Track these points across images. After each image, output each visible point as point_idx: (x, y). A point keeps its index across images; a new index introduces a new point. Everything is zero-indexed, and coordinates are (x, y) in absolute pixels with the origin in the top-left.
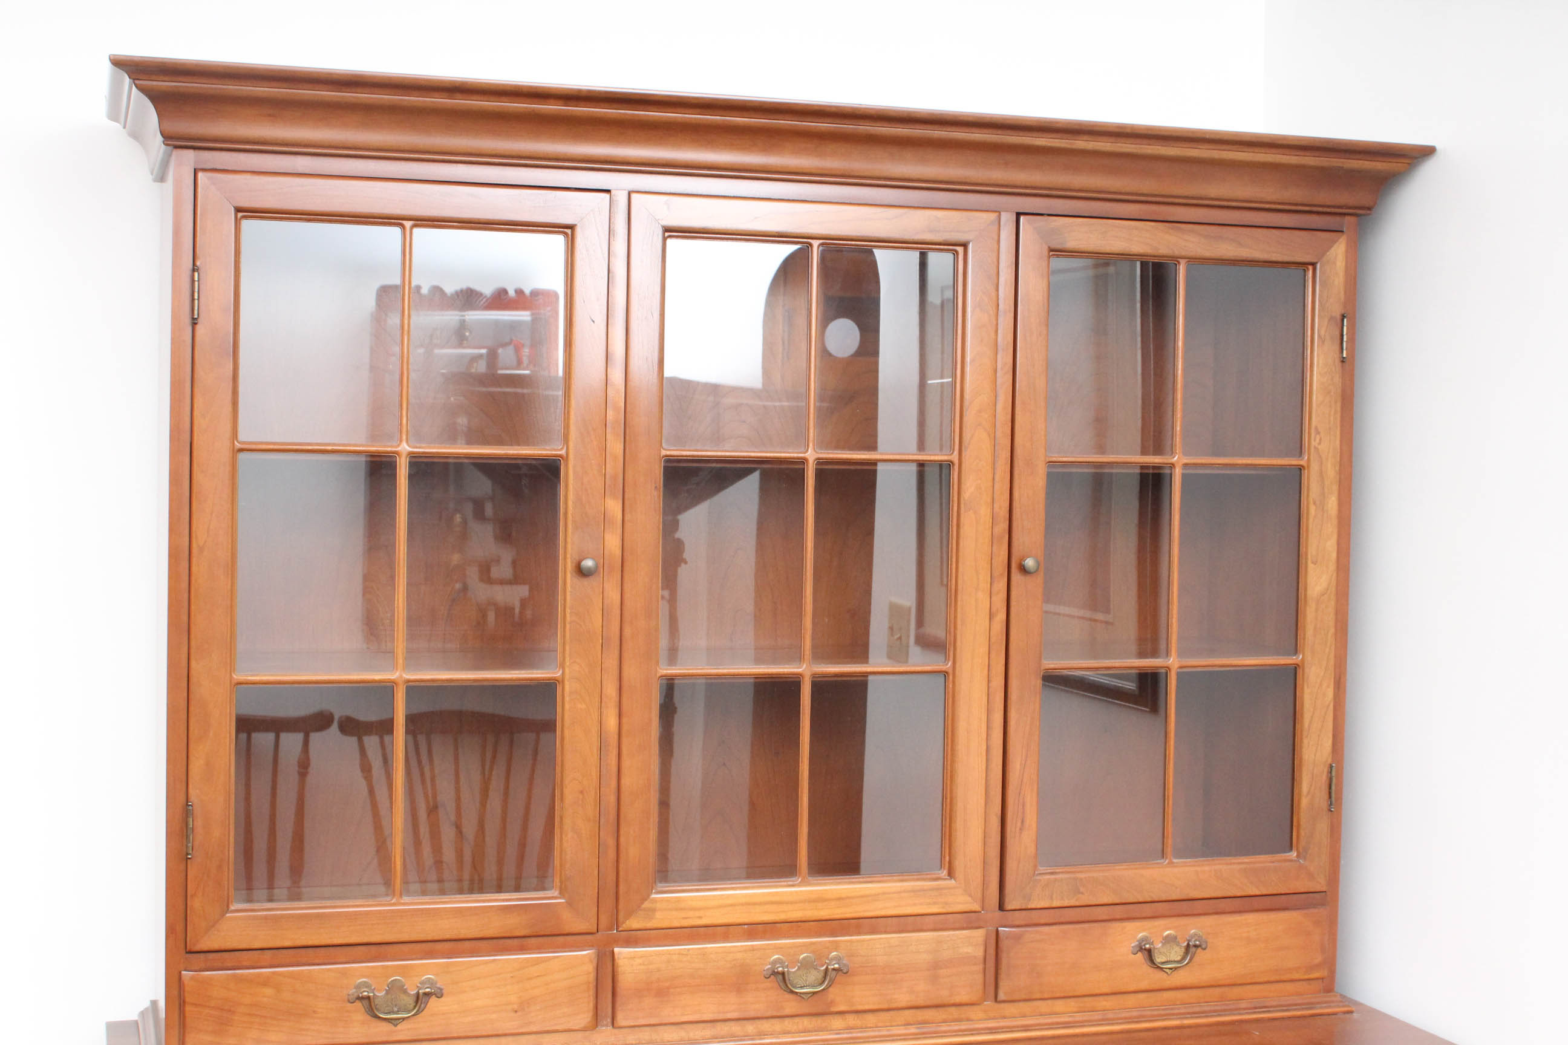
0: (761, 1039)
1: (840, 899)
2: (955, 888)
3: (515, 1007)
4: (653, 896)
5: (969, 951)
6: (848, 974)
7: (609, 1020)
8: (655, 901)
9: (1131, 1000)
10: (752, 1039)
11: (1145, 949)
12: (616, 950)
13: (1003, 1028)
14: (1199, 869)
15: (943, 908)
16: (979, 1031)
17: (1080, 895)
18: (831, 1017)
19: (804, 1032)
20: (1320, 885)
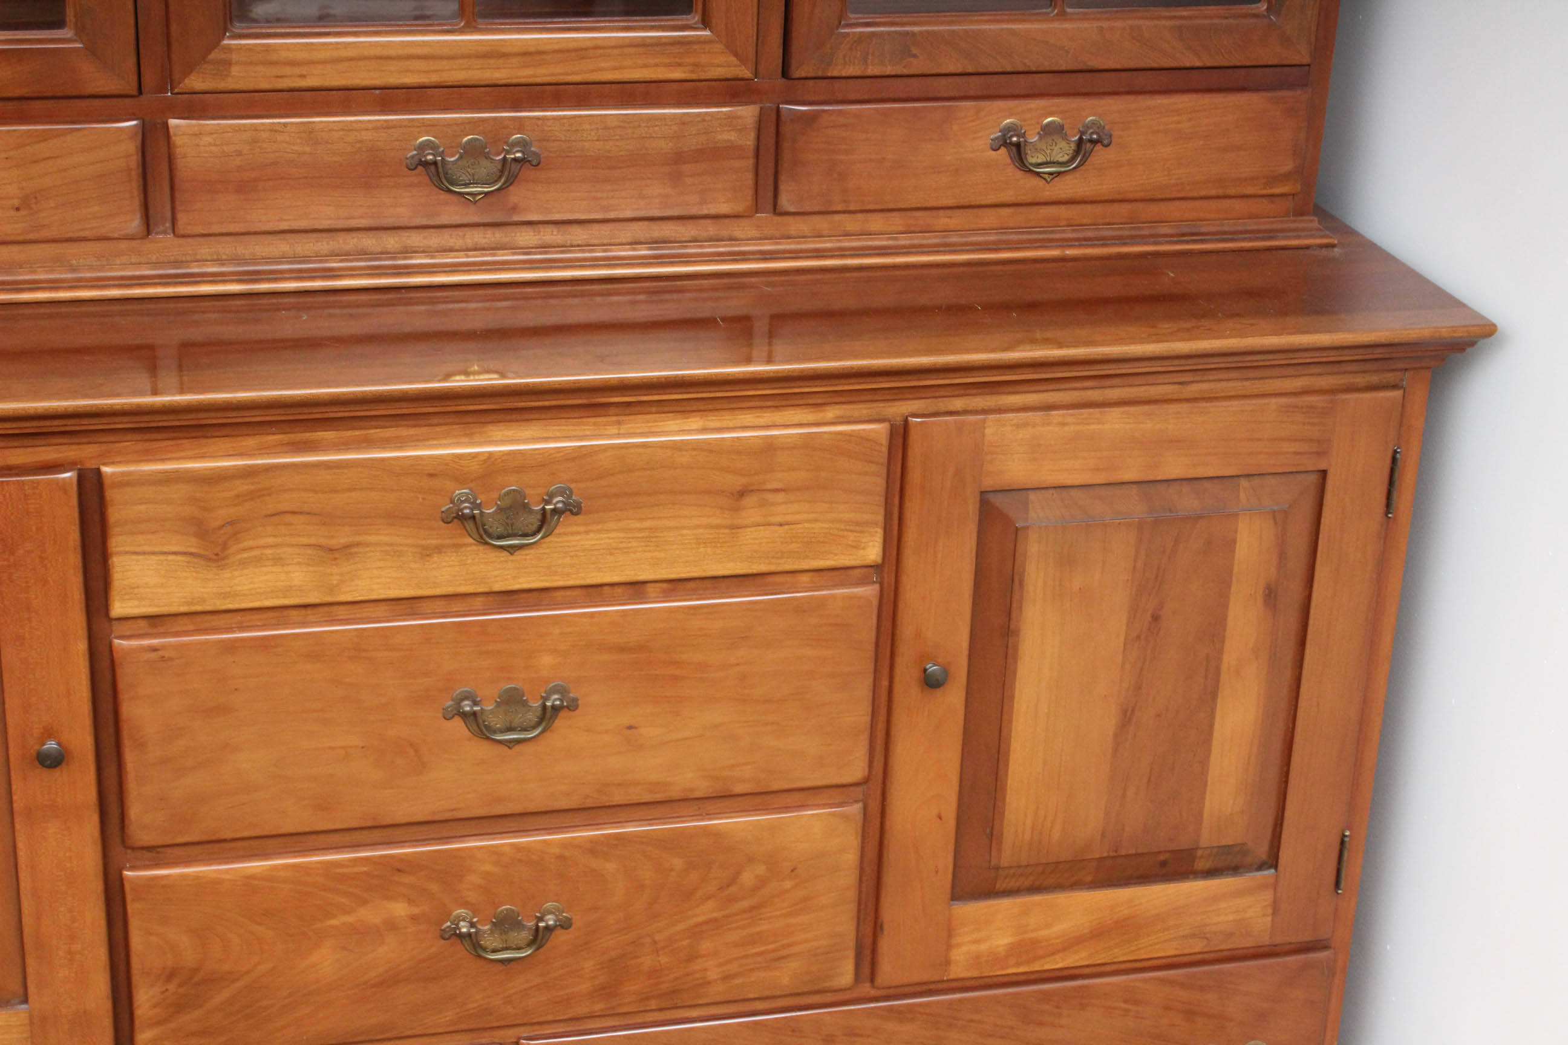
0: (405, 258)
1: (525, 54)
2: (711, 42)
3: (16, 202)
4: (226, 42)
5: (733, 138)
6: (540, 166)
7: (168, 225)
8: (229, 49)
9: (990, 218)
10: (394, 259)
11: (1012, 144)
12: (173, 122)
13: (784, 252)
14: (1105, 24)
15: (692, 72)
16: (743, 257)
17: (912, 59)
18: (516, 229)
19: (475, 249)
20: (1301, 54)
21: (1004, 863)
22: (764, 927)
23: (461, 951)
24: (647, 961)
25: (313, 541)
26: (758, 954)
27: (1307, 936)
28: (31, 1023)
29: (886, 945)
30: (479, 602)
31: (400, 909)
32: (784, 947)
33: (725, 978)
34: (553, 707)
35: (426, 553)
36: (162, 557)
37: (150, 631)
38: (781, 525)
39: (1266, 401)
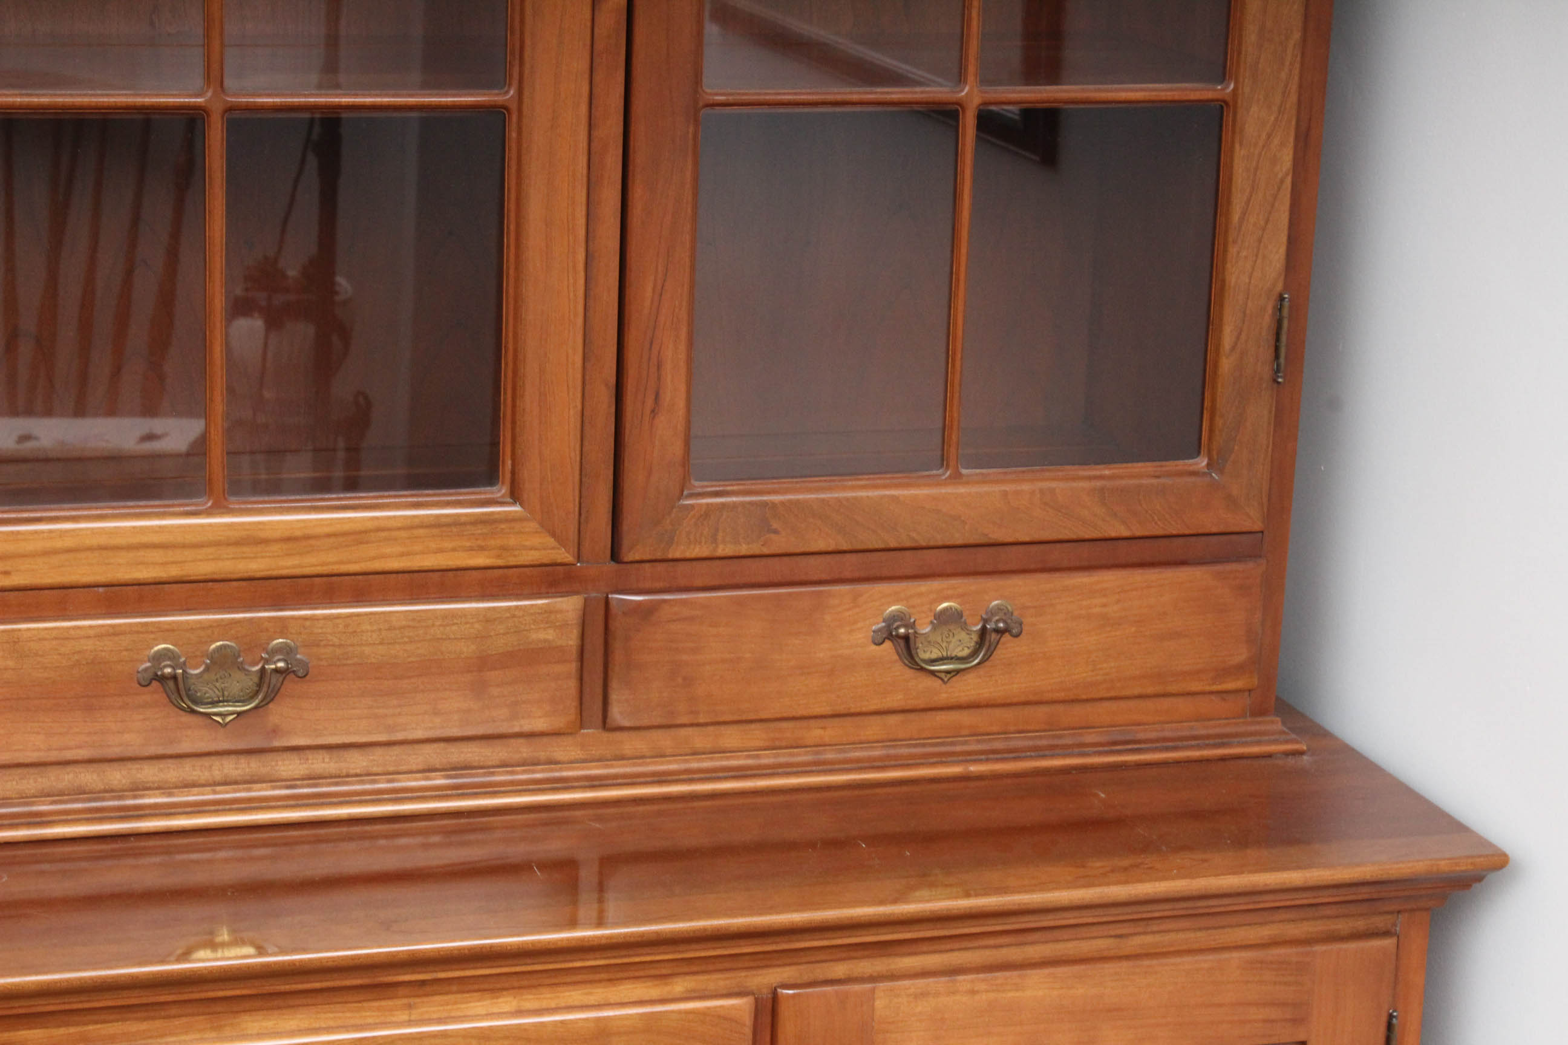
0: (135, 797)
1: (289, 540)
2: (522, 519)
5: (550, 637)
6: (308, 678)
9: (873, 728)
10: (120, 798)
11: (898, 636)
13: (616, 777)
14: (1009, 487)
15: (498, 557)
16: (565, 784)
17: (773, 536)
18: (277, 757)
19: (225, 783)
20: (1251, 518)
39: (1226, 955)
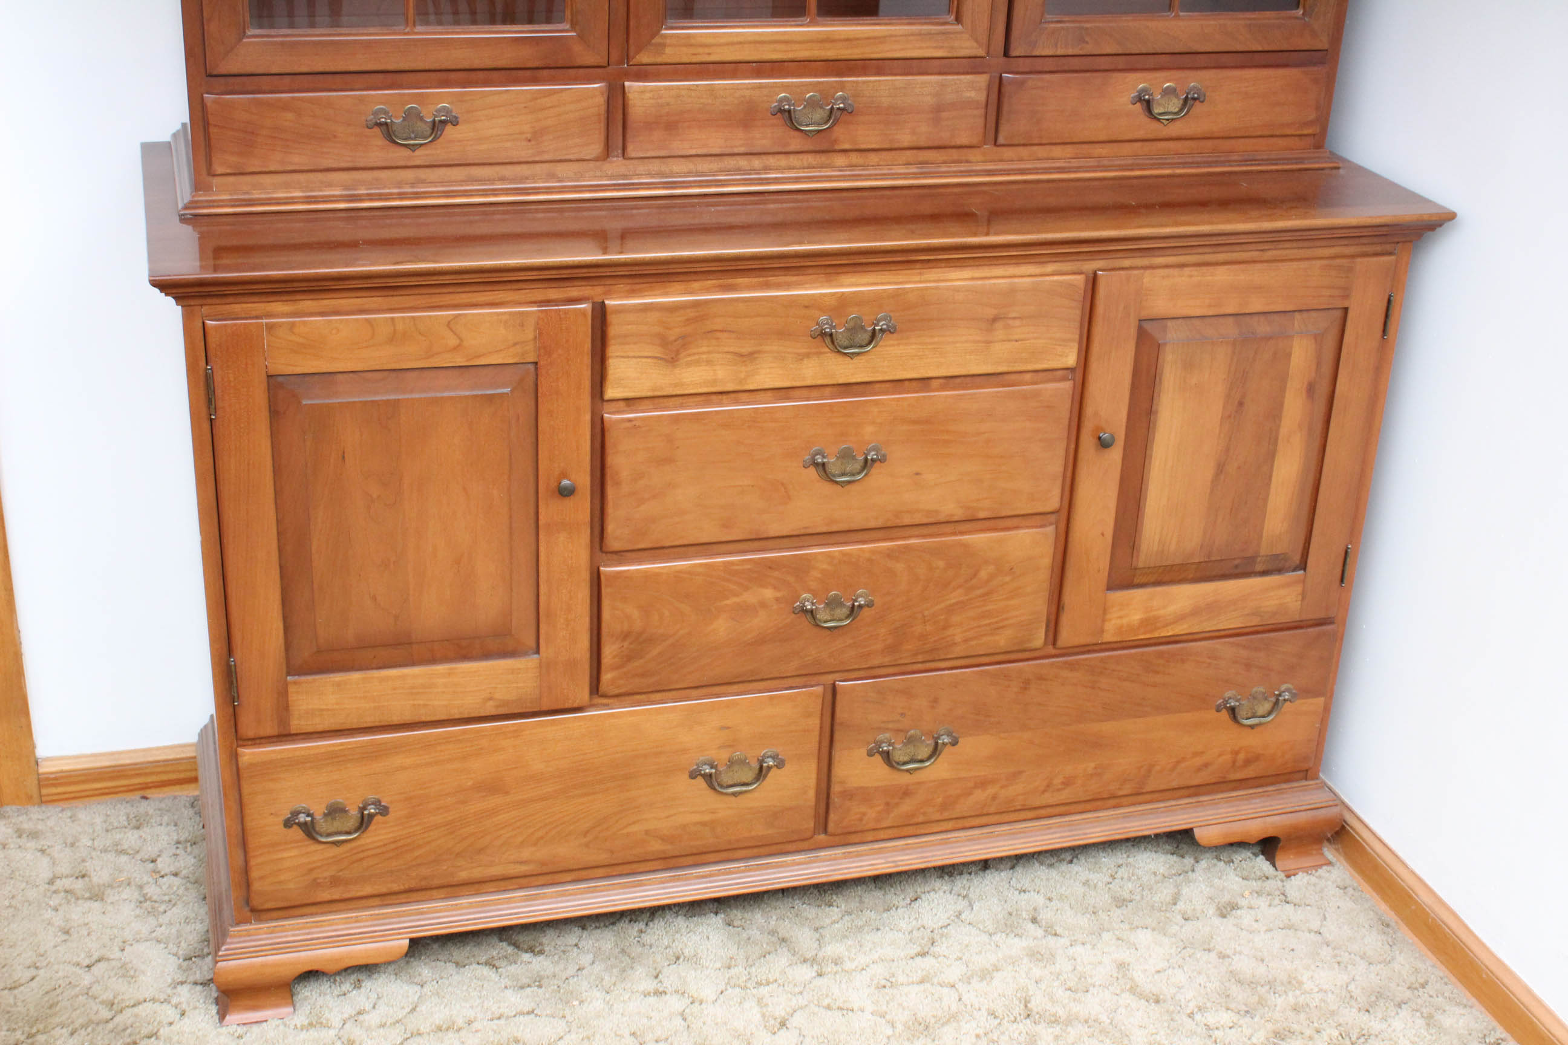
0: (766, 173)
1: (847, 40)
2: (961, 33)
3: (529, 136)
4: (663, 31)
5: (972, 95)
6: (853, 113)
7: (620, 151)
8: (665, 36)
9: (1127, 149)
11: (1144, 100)
12: (627, 84)
14: (1204, 22)
15: (948, 52)
16: (978, 173)
17: (1085, 45)
18: (835, 155)
19: (808, 168)
20: (1323, 43)
21: (1141, 565)
22: (990, 607)
23: (804, 622)
24: (918, 629)
25: (731, 349)
26: (986, 625)
27: (1321, 615)
28: (540, 666)
29: (1065, 620)
30: (827, 391)
31: (768, 594)
32: (1003, 620)
33: (966, 641)
34: (872, 460)
35: (802, 357)
36: (639, 360)
37: (626, 409)
38: (1017, 341)
39: (1314, 262)
